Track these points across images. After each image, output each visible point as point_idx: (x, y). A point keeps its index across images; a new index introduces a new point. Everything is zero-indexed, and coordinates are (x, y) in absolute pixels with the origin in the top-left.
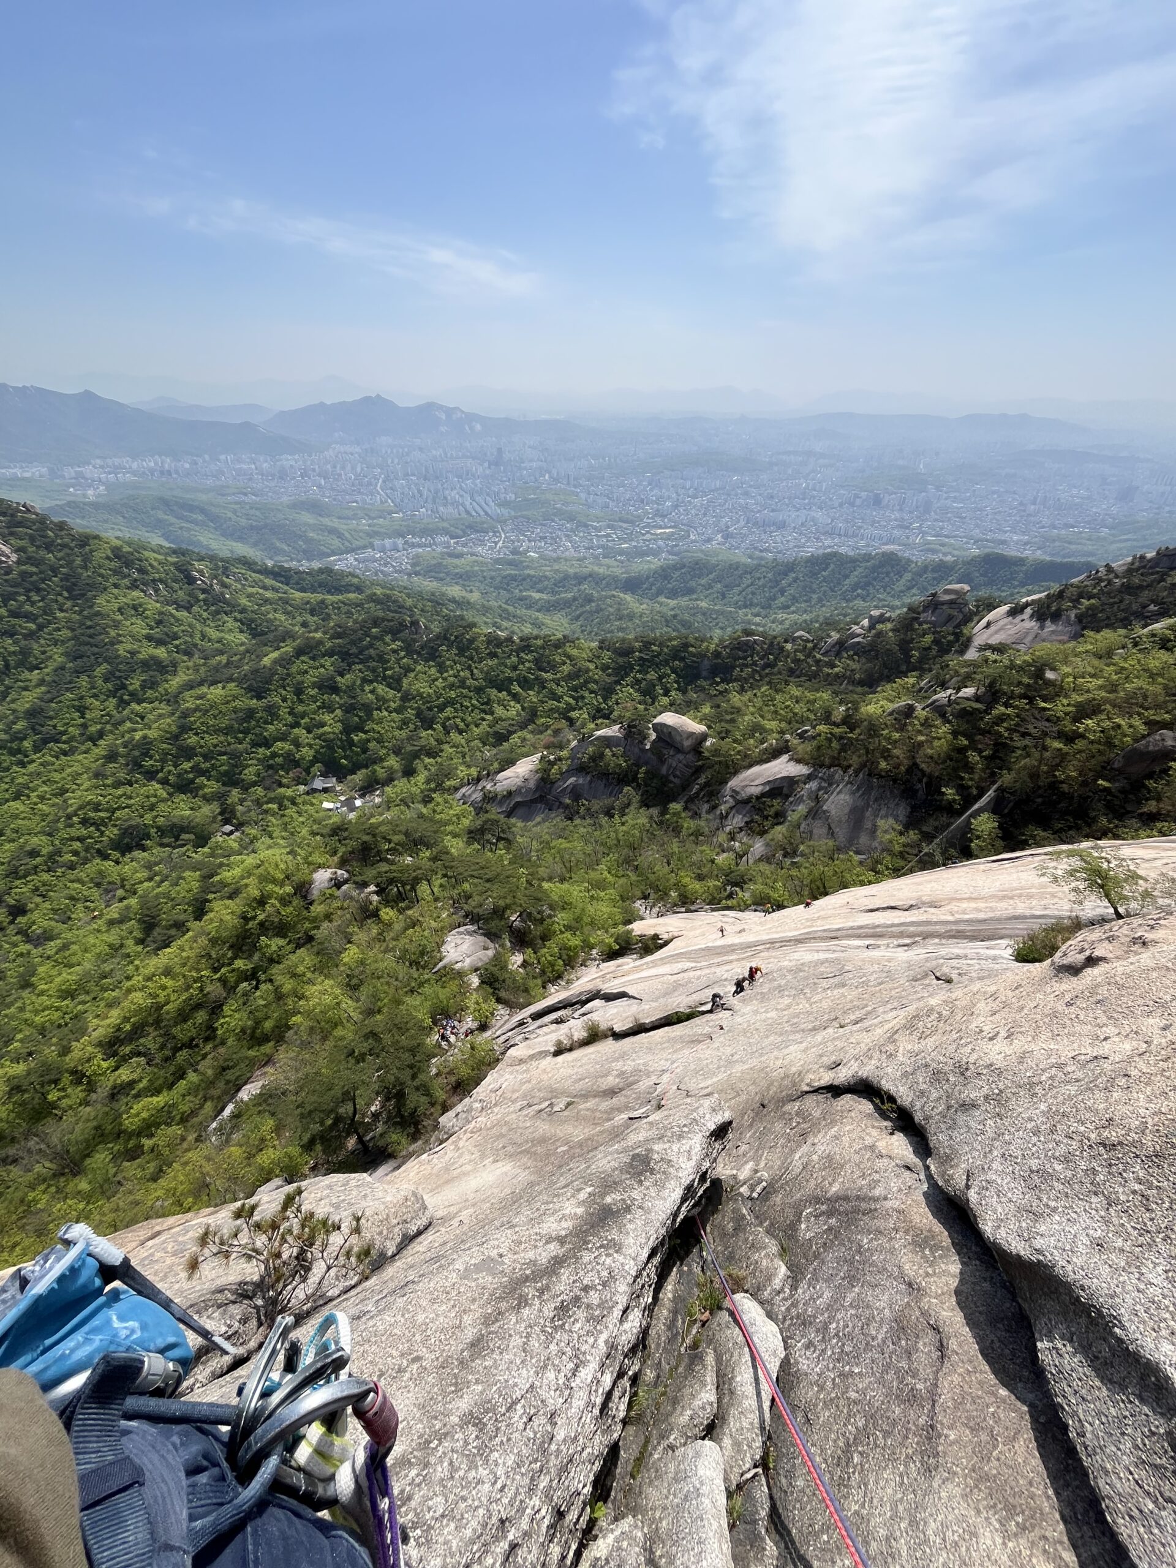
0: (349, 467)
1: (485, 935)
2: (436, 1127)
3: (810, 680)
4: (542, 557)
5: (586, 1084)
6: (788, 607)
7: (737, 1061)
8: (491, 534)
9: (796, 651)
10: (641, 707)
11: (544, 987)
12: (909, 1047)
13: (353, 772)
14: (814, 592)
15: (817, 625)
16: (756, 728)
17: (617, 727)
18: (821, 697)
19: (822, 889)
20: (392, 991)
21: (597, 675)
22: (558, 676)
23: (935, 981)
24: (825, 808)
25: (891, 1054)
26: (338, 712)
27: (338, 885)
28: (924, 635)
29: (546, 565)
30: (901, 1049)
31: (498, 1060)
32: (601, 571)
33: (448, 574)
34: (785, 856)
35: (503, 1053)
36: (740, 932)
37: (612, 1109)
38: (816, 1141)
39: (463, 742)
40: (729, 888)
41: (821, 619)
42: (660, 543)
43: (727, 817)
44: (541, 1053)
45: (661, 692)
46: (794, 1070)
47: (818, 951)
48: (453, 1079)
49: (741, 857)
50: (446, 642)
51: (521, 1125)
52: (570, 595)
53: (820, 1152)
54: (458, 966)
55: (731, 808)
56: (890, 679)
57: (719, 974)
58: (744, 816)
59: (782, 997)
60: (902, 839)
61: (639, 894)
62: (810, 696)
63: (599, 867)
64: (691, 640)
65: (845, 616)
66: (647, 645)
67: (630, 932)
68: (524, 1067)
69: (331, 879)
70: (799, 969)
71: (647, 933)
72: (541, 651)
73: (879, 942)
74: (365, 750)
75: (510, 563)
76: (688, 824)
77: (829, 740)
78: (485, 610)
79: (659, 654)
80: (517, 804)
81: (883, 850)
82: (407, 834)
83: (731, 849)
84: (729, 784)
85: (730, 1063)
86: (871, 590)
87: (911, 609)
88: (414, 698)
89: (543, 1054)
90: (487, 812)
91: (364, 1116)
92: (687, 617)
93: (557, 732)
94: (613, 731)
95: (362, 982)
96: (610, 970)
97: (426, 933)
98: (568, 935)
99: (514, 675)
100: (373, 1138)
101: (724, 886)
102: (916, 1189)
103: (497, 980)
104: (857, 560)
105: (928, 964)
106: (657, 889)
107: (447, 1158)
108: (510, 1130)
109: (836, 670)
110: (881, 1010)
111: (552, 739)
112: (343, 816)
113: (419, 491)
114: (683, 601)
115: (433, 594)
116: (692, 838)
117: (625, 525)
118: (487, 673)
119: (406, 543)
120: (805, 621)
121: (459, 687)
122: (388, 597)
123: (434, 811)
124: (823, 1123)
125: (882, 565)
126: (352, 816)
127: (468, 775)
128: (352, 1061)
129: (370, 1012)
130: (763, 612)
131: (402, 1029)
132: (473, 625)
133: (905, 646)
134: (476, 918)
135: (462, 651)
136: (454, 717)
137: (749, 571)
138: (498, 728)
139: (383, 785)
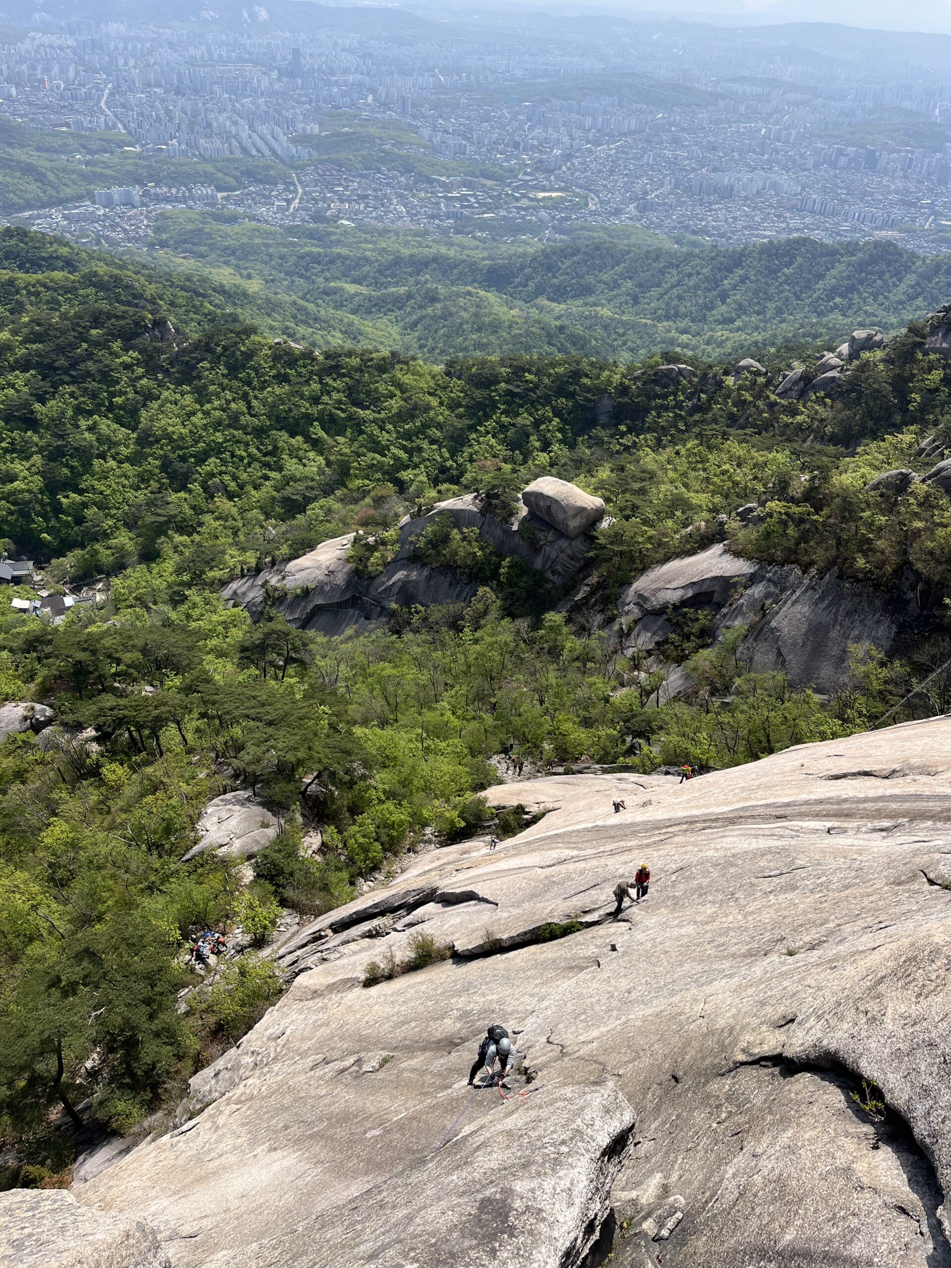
0: (56, 70)
1: (263, 804)
2: (185, 1091)
3: (759, 434)
4: (361, 228)
5: (411, 1030)
6: (731, 321)
7: (636, 1001)
8: (281, 187)
9: (740, 388)
10: (507, 467)
11: (352, 883)
12: (902, 1008)
13: (60, 553)
14: (770, 299)
15: (773, 350)
16: (677, 503)
17: (469, 497)
18: (774, 459)
19: (765, 744)
20: (119, 888)
21: (442, 415)
22: (383, 415)
23: (927, 886)
24: (773, 624)
25: (874, 1019)
26: (37, 459)
27: (37, 727)
28: (930, 370)
29: (366, 241)
30: (890, 1011)
31: (281, 991)
32: (452, 253)
33: (212, 247)
34: (712, 694)
35: (289, 982)
36: (644, 805)
37: (449, 1070)
38: (759, 1151)
39: (234, 511)
40: (629, 739)
41: (779, 341)
42: (543, 213)
43: (628, 635)
44: (345, 981)
45: (537, 444)
46: (721, 1023)
47: (756, 836)
48: (212, 1019)
49: (648, 694)
50: (209, 356)
51: (313, 1092)
52: (402, 290)
53: (765, 1172)
54: (222, 852)
55: (636, 622)
56: (875, 436)
57: (611, 868)
58: (654, 634)
59: (703, 904)
60: (884, 673)
61: (497, 746)
62: (759, 456)
63: (438, 706)
64: (585, 366)
65: (815, 337)
66: (518, 371)
67: (482, 802)
68: (319, 1002)
69: (25, 718)
70: (728, 863)
71: (507, 804)
72: (357, 376)
73: (846, 825)
74: (80, 520)
75: (312, 235)
76: (572, 644)
77: (784, 524)
78: (271, 307)
79: (536, 387)
80: (318, 609)
81: (855, 688)
82: (145, 651)
83: (634, 682)
84: (634, 586)
85: (626, 1003)
86: (856, 299)
87: (914, 330)
88: (158, 441)
89: (348, 984)
90: (270, 619)
91: (74, 1074)
92: (579, 330)
93: (379, 501)
94: (465, 502)
95: (72, 874)
96: (451, 858)
97: (174, 801)
98: (390, 805)
99: (314, 410)
100: (88, 1107)
101: (623, 735)
102: (916, 1249)
103: (281, 872)
104: (837, 252)
105: (917, 860)
106: (524, 739)
107: (199, 1141)
108: (295, 1101)
109: (799, 418)
110: (848, 928)
111: (372, 512)
112: (46, 623)
113: (168, 111)
114: (575, 306)
115: (188, 279)
116: (577, 664)
117: (489, 183)
118: (273, 406)
119: (146, 194)
120: (756, 343)
121: (229, 426)
122: (117, 280)
123: (188, 617)
124: (769, 1118)
125: (873, 260)
126: (59, 621)
127: (243, 563)
128: (56, 993)
129: (85, 921)
130: (694, 328)
131: (135, 946)
132: (251, 330)
133: (901, 385)
134: (251, 779)
135: (234, 369)
136: (221, 473)
137: (675, 262)
138: (288, 491)
139: (108, 575)
